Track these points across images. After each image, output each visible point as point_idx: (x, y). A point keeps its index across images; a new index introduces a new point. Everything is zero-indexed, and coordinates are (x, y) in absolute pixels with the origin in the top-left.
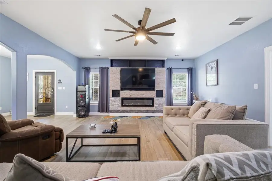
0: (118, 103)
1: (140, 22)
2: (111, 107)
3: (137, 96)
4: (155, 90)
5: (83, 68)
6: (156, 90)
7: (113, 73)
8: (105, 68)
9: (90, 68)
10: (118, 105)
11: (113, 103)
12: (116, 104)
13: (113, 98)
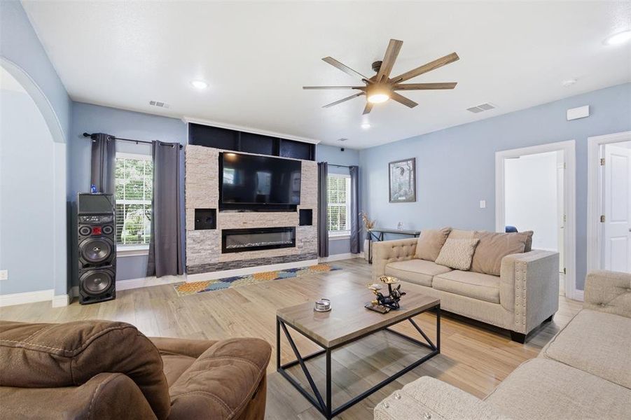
0: (212, 244)
1: (377, 66)
2: (192, 259)
3: (261, 224)
4: (298, 210)
5: (86, 135)
6: (300, 210)
7: (196, 161)
8: (171, 145)
9: (113, 138)
10: (212, 249)
11: (197, 247)
12: (208, 247)
13: (198, 233)
